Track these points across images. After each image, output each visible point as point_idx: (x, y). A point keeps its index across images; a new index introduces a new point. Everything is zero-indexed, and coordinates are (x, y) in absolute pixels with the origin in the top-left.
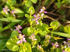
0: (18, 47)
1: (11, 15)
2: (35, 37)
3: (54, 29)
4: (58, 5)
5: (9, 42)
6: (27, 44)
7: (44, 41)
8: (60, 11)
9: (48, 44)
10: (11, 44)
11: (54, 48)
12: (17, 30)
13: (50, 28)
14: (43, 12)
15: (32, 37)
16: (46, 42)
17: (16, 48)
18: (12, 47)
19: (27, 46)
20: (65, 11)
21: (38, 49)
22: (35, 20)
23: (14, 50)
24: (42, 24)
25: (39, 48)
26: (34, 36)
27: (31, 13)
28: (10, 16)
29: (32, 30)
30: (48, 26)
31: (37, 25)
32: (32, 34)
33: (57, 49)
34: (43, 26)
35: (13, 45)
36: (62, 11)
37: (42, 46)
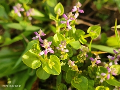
0: (40, 63)
1: (26, 18)
2: (66, 47)
3: (93, 39)
4: (98, 5)
5: (27, 55)
6: (54, 58)
7: (79, 55)
8: (101, 14)
9: (85, 60)
10: (30, 58)
11: (94, 65)
12: (38, 39)
13: (87, 36)
14: (78, 11)
15: (61, 46)
16: (83, 55)
17: (37, 65)
18: (32, 62)
19: (55, 60)
20: (109, 15)
21: (70, 67)
22: (66, 23)
23: (34, 67)
24: (75, 31)
25: (72, 65)
26: (64, 45)
27: (59, 13)
28: (24, 20)
29: (61, 38)
30: (84, 33)
31: (68, 30)
32: (62, 43)
33: (99, 67)
34: (77, 34)
35: (32, 59)
36: (104, 15)
37: (76, 63)
